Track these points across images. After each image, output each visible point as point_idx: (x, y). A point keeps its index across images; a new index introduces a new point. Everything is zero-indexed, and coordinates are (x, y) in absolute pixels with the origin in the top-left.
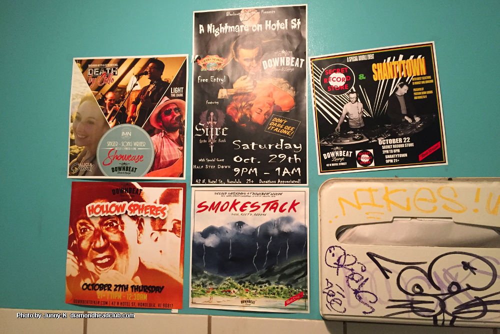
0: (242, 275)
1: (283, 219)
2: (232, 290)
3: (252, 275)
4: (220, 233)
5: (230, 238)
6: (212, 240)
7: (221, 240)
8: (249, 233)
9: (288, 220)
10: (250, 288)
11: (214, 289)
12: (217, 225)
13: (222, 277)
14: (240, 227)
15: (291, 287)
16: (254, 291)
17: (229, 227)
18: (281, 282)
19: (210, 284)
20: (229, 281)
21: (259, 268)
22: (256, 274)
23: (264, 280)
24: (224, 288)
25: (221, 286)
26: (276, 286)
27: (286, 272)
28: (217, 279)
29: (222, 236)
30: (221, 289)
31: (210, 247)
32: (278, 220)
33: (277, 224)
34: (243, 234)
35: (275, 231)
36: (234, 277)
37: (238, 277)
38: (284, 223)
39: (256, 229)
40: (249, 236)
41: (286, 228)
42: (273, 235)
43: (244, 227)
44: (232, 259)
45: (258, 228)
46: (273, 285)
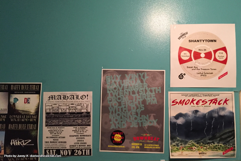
0: (199, 139)
1: (220, 108)
2: (193, 147)
3: (204, 139)
4: (185, 117)
5: (191, 119)
6: (181, 120)
7: (186, 120)
8: (201, 116)
9: (223, 109)
10: (203, 146)
11: (183, 147)
12: (184, 112)
13: (187, 140)
14: (197, 113)
15: (226, 145)
16: (206, 147)
17: (190, 113)
18: (221, 142)
19: (181, 145)
20: (191, 142)
21: (208, 135)
22: (206, 138)
23: (211, 142)
24: (189, 146)
25: (187, 145)
26: (218, 145)
27: (223, 137)
28: (185, 142)
30: (187, 147)
31: (180, 124)
33: (217, 111)
34: (198, 117)
35: (216, 115)
36: (194, 140)
38: (221, 110)
39: (206, 114)
40: (202, 118)
41: (222, 113)
42: (215, 117)
43: (199, 113)
44: (193, 131)
45: (206, 113)
46: (216, 144)
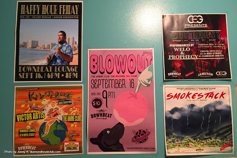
0: (195, 135)
1: (217, 102)
2: (190, 143)
3: (201, 134)
4: (181, 111)
5: (187, 114)
6: (176, 115)
7: (182, 115)
8: (198, 111)
9: (220, 103)
10: (200, 142)
11: (179, 143)
12: (179, 107)
13: (183, 136)
14: (193, 108)
15: (223, 140)
16: (203, 143)
17: (186, 108)
18: (218, 138)
19: (177, 141)
21: (205, 130)
22: (203, 134)
23: (208, 137)
24: (185, 143)
26: (215, 140)
27: (220, 132)
28: (181, 138)
29: (182, 113)
30: (183, 143)
31: (176, 119)
32: (214, 103)
34: (194, 111)
35: (212, 109)
37: (193, 136)
38: (217, 104)
39: (202, 109)
40: (198, 112)
41: (219, 107)
43: (195, 108)
44: (189, 126)
45: (203, 107)
